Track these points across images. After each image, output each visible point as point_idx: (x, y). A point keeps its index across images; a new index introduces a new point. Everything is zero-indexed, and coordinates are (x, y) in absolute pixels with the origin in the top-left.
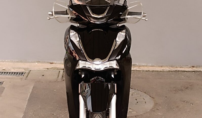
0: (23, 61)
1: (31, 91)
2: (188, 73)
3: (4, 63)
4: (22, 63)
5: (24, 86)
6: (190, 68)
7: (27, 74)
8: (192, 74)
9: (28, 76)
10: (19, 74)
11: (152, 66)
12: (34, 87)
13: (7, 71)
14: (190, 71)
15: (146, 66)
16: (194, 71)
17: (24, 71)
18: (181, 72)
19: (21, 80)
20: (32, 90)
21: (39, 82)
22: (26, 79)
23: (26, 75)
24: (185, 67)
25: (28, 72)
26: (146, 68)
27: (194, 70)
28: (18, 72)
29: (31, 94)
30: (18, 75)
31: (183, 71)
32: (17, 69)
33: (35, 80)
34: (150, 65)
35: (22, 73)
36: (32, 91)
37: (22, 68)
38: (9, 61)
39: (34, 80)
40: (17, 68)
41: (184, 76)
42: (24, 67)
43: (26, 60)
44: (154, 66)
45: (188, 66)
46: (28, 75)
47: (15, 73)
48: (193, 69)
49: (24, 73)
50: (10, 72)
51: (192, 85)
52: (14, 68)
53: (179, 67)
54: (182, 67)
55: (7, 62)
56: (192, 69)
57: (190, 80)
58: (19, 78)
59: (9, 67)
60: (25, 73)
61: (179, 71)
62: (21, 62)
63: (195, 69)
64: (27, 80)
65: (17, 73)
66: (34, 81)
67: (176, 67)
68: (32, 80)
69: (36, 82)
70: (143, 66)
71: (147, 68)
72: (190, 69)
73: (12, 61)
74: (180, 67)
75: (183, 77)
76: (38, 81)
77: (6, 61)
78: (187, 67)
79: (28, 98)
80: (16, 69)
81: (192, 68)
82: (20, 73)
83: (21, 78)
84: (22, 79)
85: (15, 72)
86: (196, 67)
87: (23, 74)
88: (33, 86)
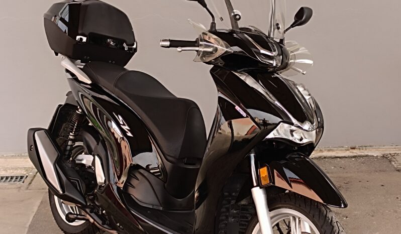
0: (23, 155)
1: (35, 209)
2: (343, 161)
4: (22, 159)
5: (22, 201)
6: (348, 150)
7: (31, 179)
8: (351, 162)
9: (33, 183)
10: (14, 178)
14: (346, 158)
16: (354, 157)
17: (25, 173)
18: (330, 160)
19: (19, 191)
20: (39, 207)
22: (28, 188)
23: (29, 180)
24: (337, 150)
25: (33, 175)
27: (355, 154)
28: (12, 175)
29: (35, 214)
30: (14, 182)
31: (333, 158)
32: (12, 171)
33: (45, 189)
35: (22, 177)
36: (38, 210)
37: (20, 168)
39: (43, 189)
40: (12, 169)
41: (335, 167)
42: (25, 166)
45: (343, 147)
46: (32, 180)
47: (7, 178)
48: (353, 152)
49: (25, 176)
51: (349, 182)
52: (5, 170)
53: (325, 150)
54: (332, 150)
56: (351, 152)
57: (347, 172)
58: (15, 186)
60: (27, 176)
61: (325, 158)
62: (20, 156)
63: (356, 152)
64: (30, 190)
65: (12, 178)
66: (43, 190)
67: (321, 150)
68: (39, 189)
69: (46, 193)
72: (347, 154)
73: (3, 156)
74: (329, 150)
75: (333, 168)
78: (341, 150)
79: (29, 223)
80: (9, 171)
81: (351, 150)
82: (17, 178)
83: (19, 186)
84: (20, 188)
85: (7, 175)
86: (359, 149)
87: (23, 180)
88: (40, 201)
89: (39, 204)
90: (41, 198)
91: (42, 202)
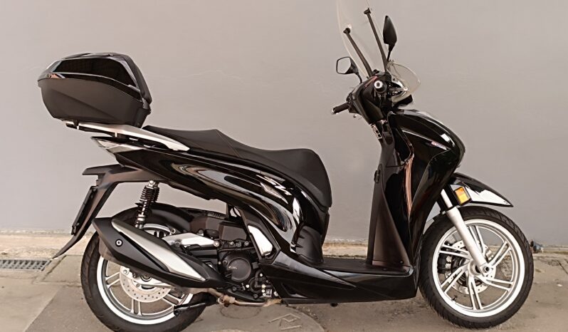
0: (55, 232)
3: (12, 236)
5: (30, 297)
7: (54, 265)
9: (53, 272)
10: (35, 264)
11: (356, 245)
12: (52, 302)
13: (10, 259)
15: (343, 244)
17: (49, 257)
19: (32, 283)
21: (71, 286)
22: (44, 278)
23: (51, 266)
25: (58, 261)
26: (342, 248)
28: (33, 259)
30: (33, 268)
32: (35, 253)
33: (65, 281)
34: (353, 241)
35: (44, 263)
37: (47, 250)
38: (24, 231)
39: (62, 281)
40: (37, 250)
42: (53, 248)
43: (63, 230)
44: (361, 245)
46: (54, 268)
47: (27, 262)
49: (48, 261)
50: (16, 259)
52: (29, 251)
55: (18, 234)
58: (30, 275)
59: (18, 248)
60: (50, 262)
62: (51, 234)
64: (46, 281)
65: (32, 263)
66: (62, 283)
68: (57, 282)
69: (64, 287)
70: (335, 244)
71: (344, 248)
73: (31, 232)
76: (72, 284)
77: (18, 232)
80: (32, 253)
82: (38, 263)
83: (36, 275)
84: (36, 277)
85: (28, 259)
87: (43, 267)
88: (50, 299)
89: (47, 303)
90: (54, 294)
91: (52, 300)
